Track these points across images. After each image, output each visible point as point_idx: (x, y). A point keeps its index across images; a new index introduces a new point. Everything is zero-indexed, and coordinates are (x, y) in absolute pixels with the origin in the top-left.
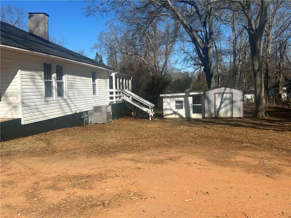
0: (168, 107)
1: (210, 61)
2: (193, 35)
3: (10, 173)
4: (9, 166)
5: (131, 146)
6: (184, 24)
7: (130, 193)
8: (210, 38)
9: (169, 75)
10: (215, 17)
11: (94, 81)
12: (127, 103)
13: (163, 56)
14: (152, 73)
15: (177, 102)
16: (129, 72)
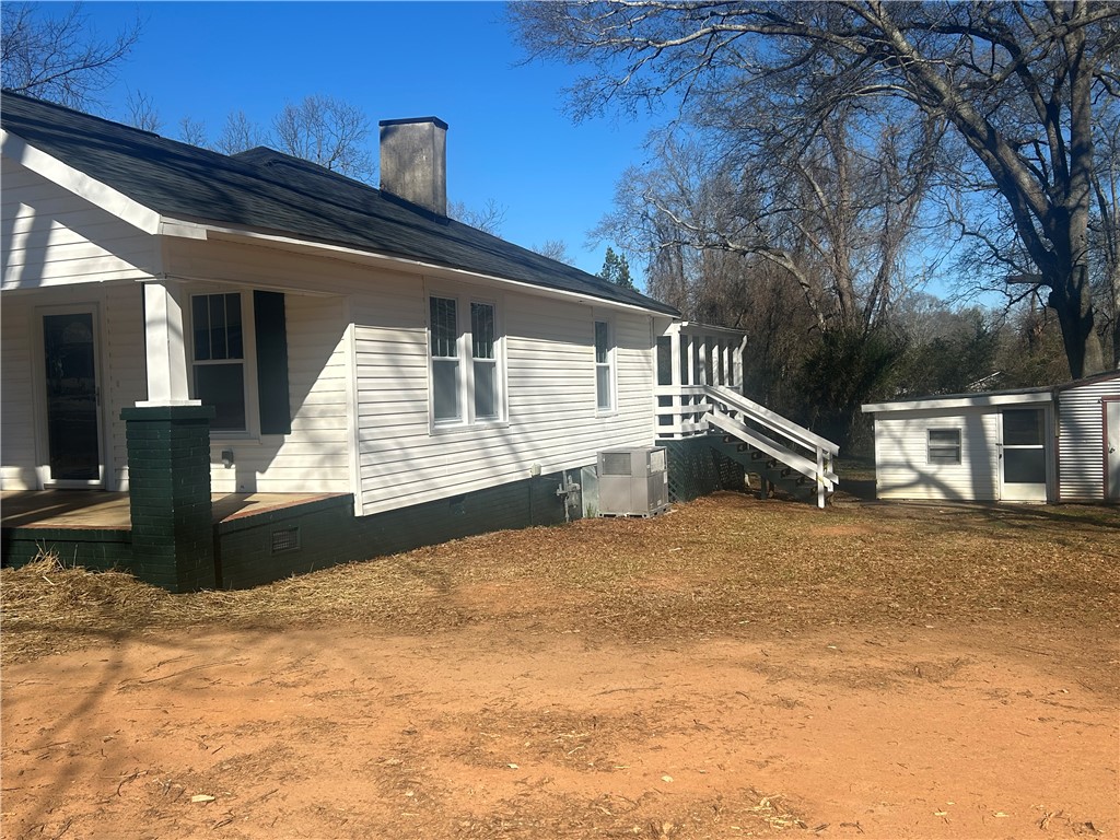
0: (896, 455)
1: (1078, 263)
2: (1000, 160)
3: (321, 690)
4: (318, 665)
5: (749, 610)
6: (962, 118)
7: (755, 797)
8: (1079, 168)
9: (899, 326)
10: (1100, 78)
11: (601, 357)
12: (725, 438)
13: (873, 250)
14: (826, 318)
15: (934, 434)
16: (731, 317)
